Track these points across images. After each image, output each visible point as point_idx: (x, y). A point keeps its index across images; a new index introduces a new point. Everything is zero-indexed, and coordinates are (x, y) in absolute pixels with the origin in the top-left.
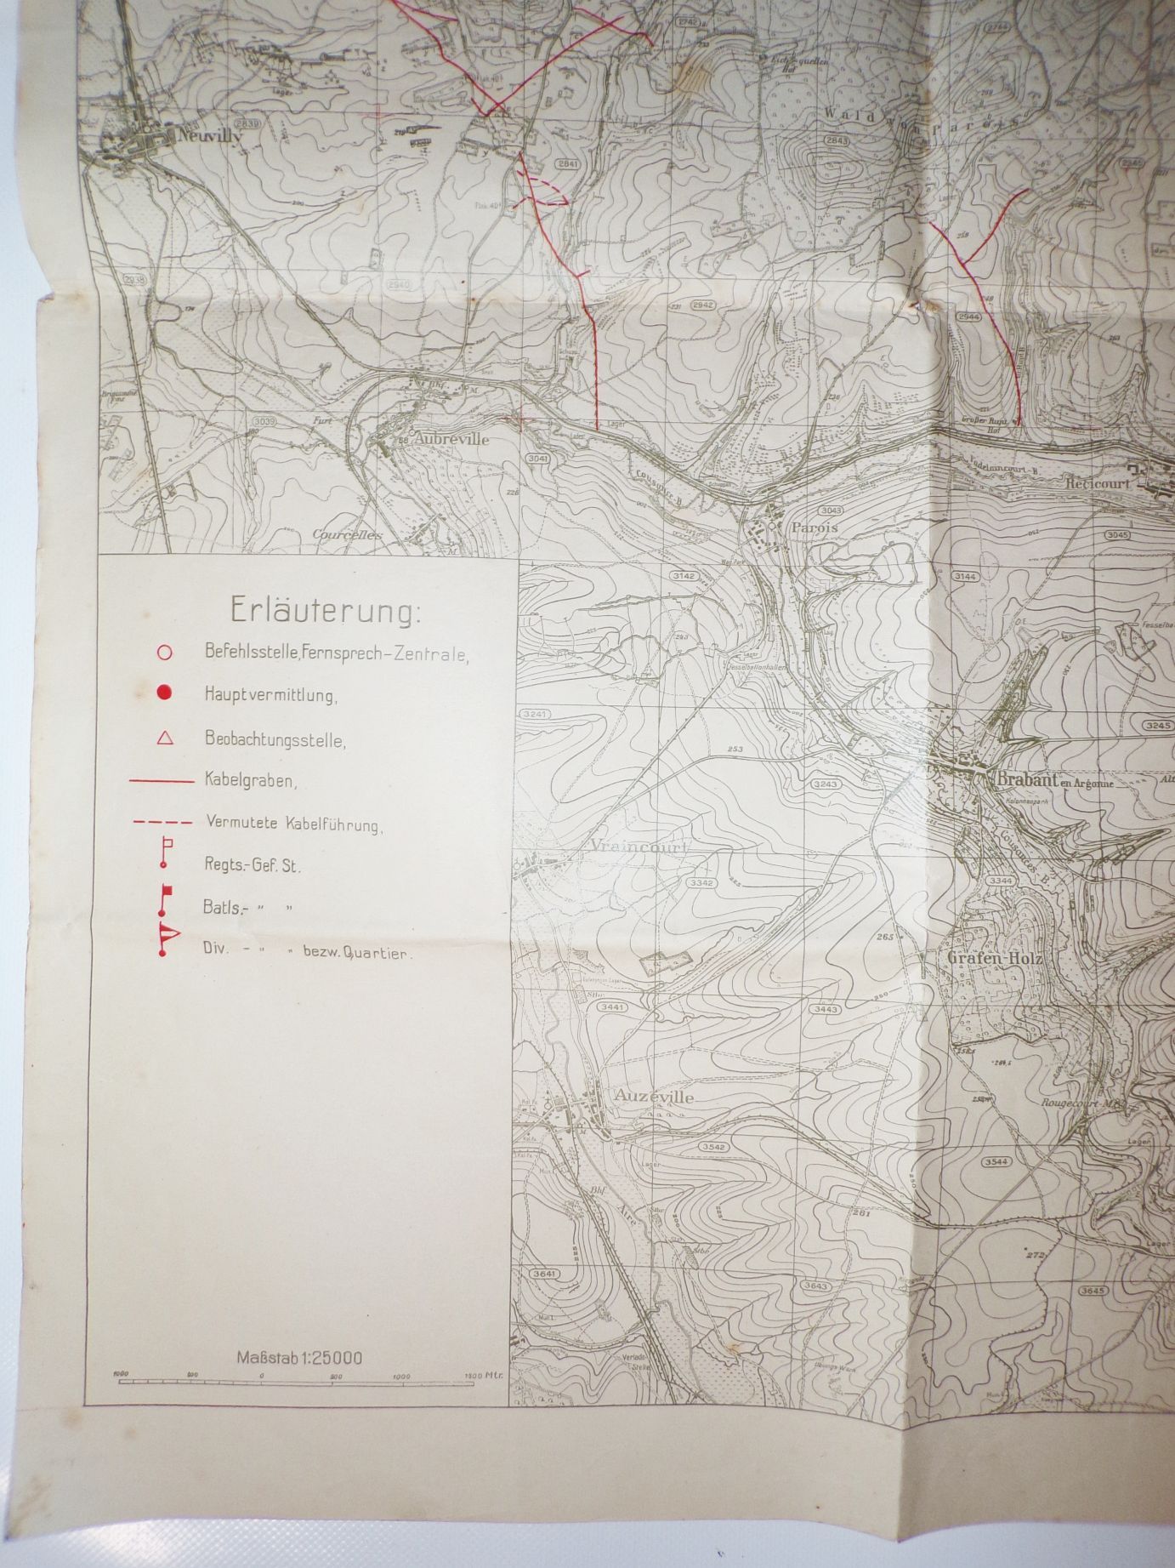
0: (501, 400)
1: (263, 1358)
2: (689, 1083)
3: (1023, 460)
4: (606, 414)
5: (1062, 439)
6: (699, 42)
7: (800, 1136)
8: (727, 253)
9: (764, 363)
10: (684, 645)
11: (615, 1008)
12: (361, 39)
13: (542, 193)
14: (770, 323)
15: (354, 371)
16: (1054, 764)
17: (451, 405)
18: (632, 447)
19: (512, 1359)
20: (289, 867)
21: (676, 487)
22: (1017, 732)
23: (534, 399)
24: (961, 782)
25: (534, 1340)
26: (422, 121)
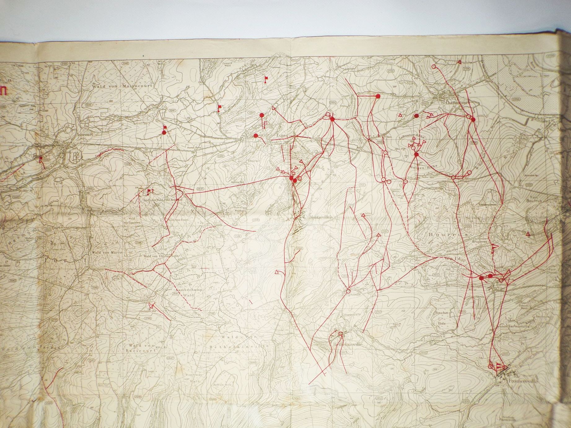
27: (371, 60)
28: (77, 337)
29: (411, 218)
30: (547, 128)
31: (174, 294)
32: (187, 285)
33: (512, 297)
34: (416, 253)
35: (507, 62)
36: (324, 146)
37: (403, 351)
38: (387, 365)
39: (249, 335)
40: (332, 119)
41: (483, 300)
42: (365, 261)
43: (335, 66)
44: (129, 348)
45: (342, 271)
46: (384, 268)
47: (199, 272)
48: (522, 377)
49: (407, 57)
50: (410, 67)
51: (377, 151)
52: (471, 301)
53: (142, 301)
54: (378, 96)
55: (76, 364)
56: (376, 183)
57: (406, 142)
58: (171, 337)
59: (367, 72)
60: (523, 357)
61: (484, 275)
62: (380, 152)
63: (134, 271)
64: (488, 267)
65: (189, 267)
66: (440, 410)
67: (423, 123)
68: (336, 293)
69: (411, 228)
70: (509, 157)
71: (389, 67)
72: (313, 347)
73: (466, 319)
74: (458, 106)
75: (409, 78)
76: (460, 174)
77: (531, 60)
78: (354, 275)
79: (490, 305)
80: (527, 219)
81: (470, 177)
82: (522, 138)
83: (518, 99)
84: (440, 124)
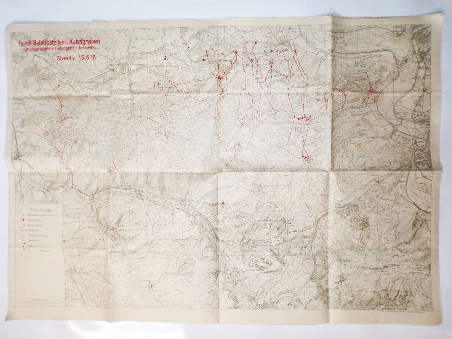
0: (62, 184)
1: (36, 300)
2: (84, 267)
3: (122, 191)
4: (74, 186)
5: (127, 188)
6: (82, 142)
7: (97, 273)
8: (86, 167)
9: (92, 179)
10: (83, 214)
11: (75, 258)
12: (42, 144)
13: (64, 161)
14: (93, 174)
15: (44, 181)
16: (124, 228)
17: (55, 185)
18: (76, 189)
19: (66, 300)
20: (38, 241)
21: (82, 194)
22: (120, 225)
23: (65, 184)
24: (112, 231)
25: (68, 298)
26: (50, 153)
27: (253, 28)
28: (128, 145)
29: (269, 94)
30: (326, 55)
31: (169, 126)
32: (175, 123)
33: (312, 127)
34: (271, 109)
35: (310, 28)
36: (233, 64)
37: (266, 151)
38: (259, 158)
39: (201, 144)
40: (236, 53)
41: (299, 128)
42: (250, 112)
43: (237, 30)
44: (150, 149)
45: (240, 117)
46: (258, 116)
47: (180, 117)
48: (316, 161)
49: (268, 26)
50: (269, 31)
51: (255, 65)
52: (295, 129)
53: (156, 130)
54: (256, 43)
55: (128, 156)
56: (254, 79)
57: (268, 62)
58: (168, 144)
59: (251, 33)
60: (316, 152)
61: (300, 118)
62: (256, 66)
63: (152, 117)
64: (301, 114)
65: (175, 115)
66: (281, 175)
67: (274, 54)
68: (237, 126)
69: (269, 98)
70: (310, 68)
71: (260, 31)
72: (228, 150)
73: (293, 137)
74: (289, 47)
75: (269, 35)
76: (290, 75)
77: (320, 27)
78: (245, 118)
79: (302, 131)
80: (317, 93)
81: (294, 76)
82: (316, 59)
83: (314, 44)
84: (282, 54)
